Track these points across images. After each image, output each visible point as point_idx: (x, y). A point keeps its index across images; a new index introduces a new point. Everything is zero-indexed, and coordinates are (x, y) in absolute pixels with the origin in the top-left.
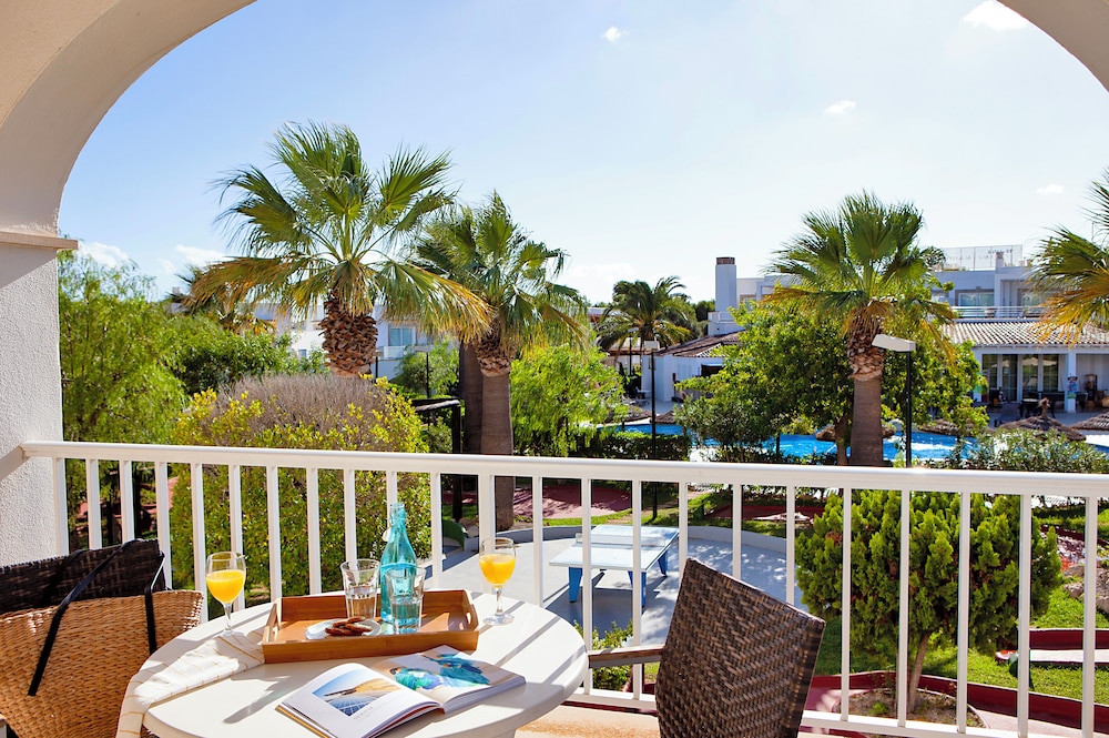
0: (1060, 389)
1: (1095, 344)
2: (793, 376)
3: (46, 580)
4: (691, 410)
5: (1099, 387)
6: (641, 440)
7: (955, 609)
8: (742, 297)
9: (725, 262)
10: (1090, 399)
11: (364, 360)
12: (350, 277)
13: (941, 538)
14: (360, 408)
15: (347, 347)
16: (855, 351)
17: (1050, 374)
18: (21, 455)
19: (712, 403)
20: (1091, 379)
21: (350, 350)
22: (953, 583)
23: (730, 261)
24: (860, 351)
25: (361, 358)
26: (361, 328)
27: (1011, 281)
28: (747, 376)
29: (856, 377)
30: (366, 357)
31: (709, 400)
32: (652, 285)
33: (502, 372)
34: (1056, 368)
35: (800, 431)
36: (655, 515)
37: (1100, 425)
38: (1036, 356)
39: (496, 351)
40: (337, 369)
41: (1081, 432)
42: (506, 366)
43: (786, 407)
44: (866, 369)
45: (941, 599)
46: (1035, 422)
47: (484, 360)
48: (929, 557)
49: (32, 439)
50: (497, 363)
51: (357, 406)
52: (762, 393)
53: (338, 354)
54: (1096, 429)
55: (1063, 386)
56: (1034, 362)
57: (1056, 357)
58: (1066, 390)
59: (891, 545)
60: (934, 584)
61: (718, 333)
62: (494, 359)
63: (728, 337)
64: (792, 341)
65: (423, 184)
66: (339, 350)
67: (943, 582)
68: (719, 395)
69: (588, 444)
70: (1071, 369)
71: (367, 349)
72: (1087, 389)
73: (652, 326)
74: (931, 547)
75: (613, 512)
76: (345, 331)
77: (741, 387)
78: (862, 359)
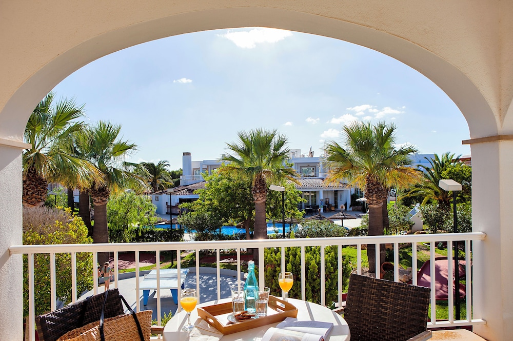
0: (317, 204)
1: (329, 187)
2: (229, 201)
3: (79, 313)
4: (186, 217)
5: (330, 203)
6: (162, 231)
7: (320, 289)
8: (194, 169)
9: (187, 154)
10: (328, 207)
11: (42, 199)
12: (40, 160)
13: (313, 263)
14: (61, 223)
15: (33, 193)
16: (256, 191)
17: (314, 198)
18: (9, 253)
19: (194, 214)
20: (327, 200)
21: (34, 195)
22: (318, 280)
23: (189, 154)
24: (258, 191)
25: (40, 198)
26: (40, 184)
27: (298, 163)
28: (209, 202)
29: (256, 202)
30: (42, 198)
31: (193, 213)
32: (156, 164)
33: (103, 203)
34: (315, 196)
35: (231, 226)
36: (173, 264)
37: (338, 217)
38: (308, 192)
39: (101, 194)
40: (27, 204)
41: (332, 220)
42: (105, 201)
43: (226, 215)
44: (260, 199)
45: (314, 287)
46: (317, 217)
47: (95, 198)
48: (309, 271)
49: (13, 245)
50: (101, 199)
51: (60, 221)
52: (216, 209)
53: (27, 197)
54: (337, 219)
55: (318, 203)
56: (308, 194)
57: (315, 192)
58: (320, 204)
59: (294, 268)
60: (311, 281)
61: (185, 184)
62: (100, 198)
63: (189, 186)
64: (229, 188)
65: (72, 117)
66: (28, 195)
67: (314, 280)
68: (197, 210)
69: (140, 234)
70: (321, 196)
71: (43, 194)
72: (326, 204)
73: (156, 182)
74: (309, 267)
75: (152, 264)
76: (32, 186)
77: (206, 207)
78: (258, 195)
